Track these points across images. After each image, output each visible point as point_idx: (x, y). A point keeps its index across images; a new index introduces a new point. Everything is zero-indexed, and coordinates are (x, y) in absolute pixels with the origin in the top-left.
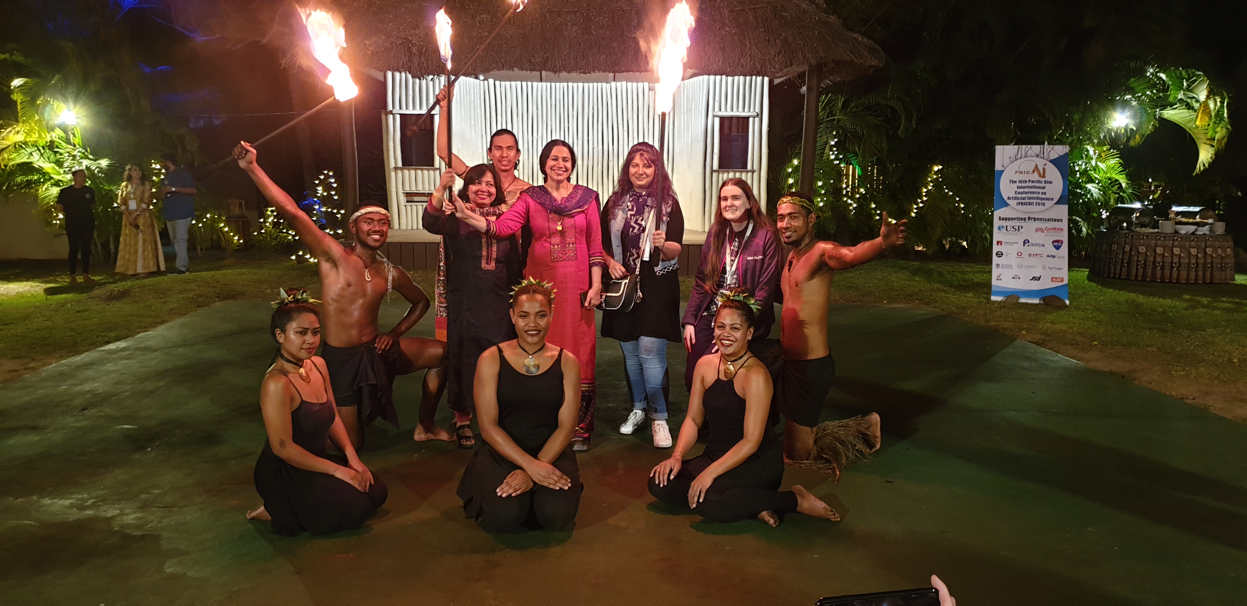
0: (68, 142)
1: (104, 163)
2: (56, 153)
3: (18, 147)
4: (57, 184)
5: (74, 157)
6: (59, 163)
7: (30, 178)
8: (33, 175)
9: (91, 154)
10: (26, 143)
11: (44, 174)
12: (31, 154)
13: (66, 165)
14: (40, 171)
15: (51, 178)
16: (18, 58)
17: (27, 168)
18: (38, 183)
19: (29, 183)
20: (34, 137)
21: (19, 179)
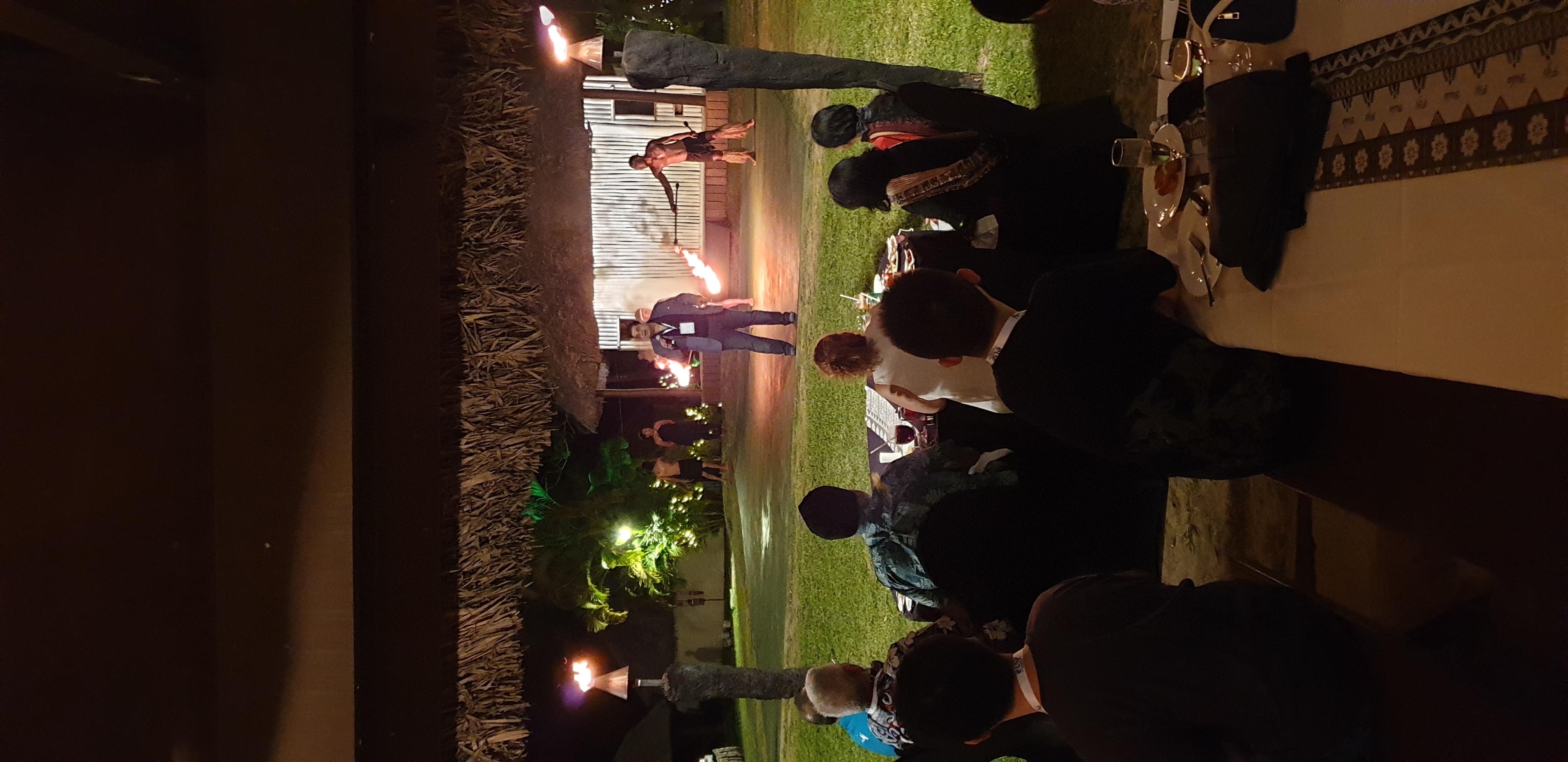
0: (641, 538)
1: (655, 518)
2: (649, 545)
3: (645, 566)
4: (669, 545)
5: (651, 535)
6: (655, 544)
7: (665, 561)
8: (663, 559)
9: (650, 524)
10: (643, 562)
11: (663, 552)
12: (650, 559)
13: (656, 540)
14: (661, 554)
15: (666, 548)
16: (589, 564)
17: (659, 561)
18: (668, 556)
19: (668, 560)
20: (639, 558)
21: (667, 567)
